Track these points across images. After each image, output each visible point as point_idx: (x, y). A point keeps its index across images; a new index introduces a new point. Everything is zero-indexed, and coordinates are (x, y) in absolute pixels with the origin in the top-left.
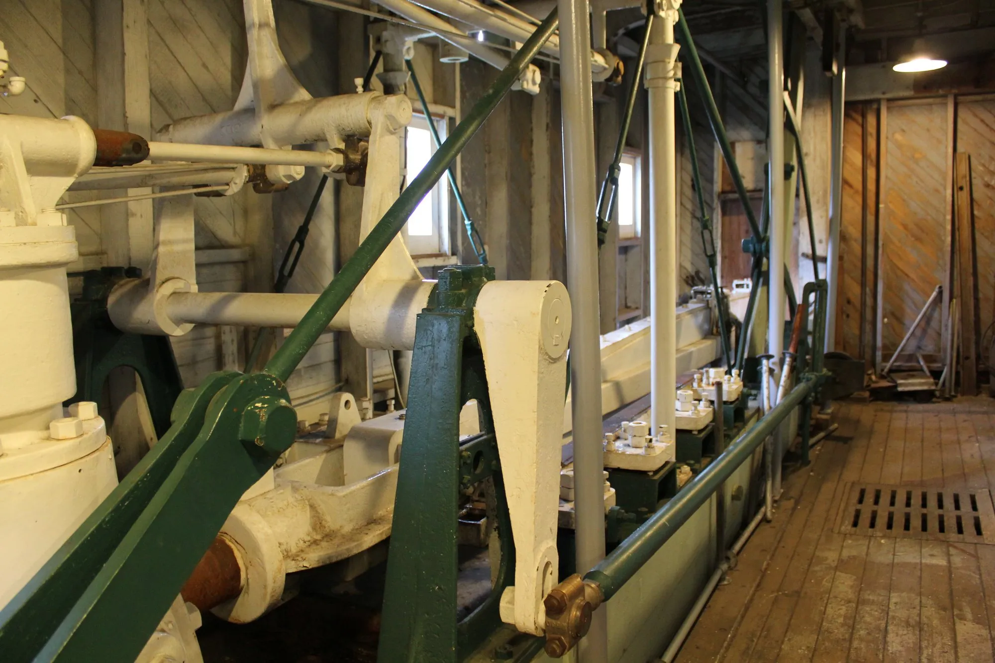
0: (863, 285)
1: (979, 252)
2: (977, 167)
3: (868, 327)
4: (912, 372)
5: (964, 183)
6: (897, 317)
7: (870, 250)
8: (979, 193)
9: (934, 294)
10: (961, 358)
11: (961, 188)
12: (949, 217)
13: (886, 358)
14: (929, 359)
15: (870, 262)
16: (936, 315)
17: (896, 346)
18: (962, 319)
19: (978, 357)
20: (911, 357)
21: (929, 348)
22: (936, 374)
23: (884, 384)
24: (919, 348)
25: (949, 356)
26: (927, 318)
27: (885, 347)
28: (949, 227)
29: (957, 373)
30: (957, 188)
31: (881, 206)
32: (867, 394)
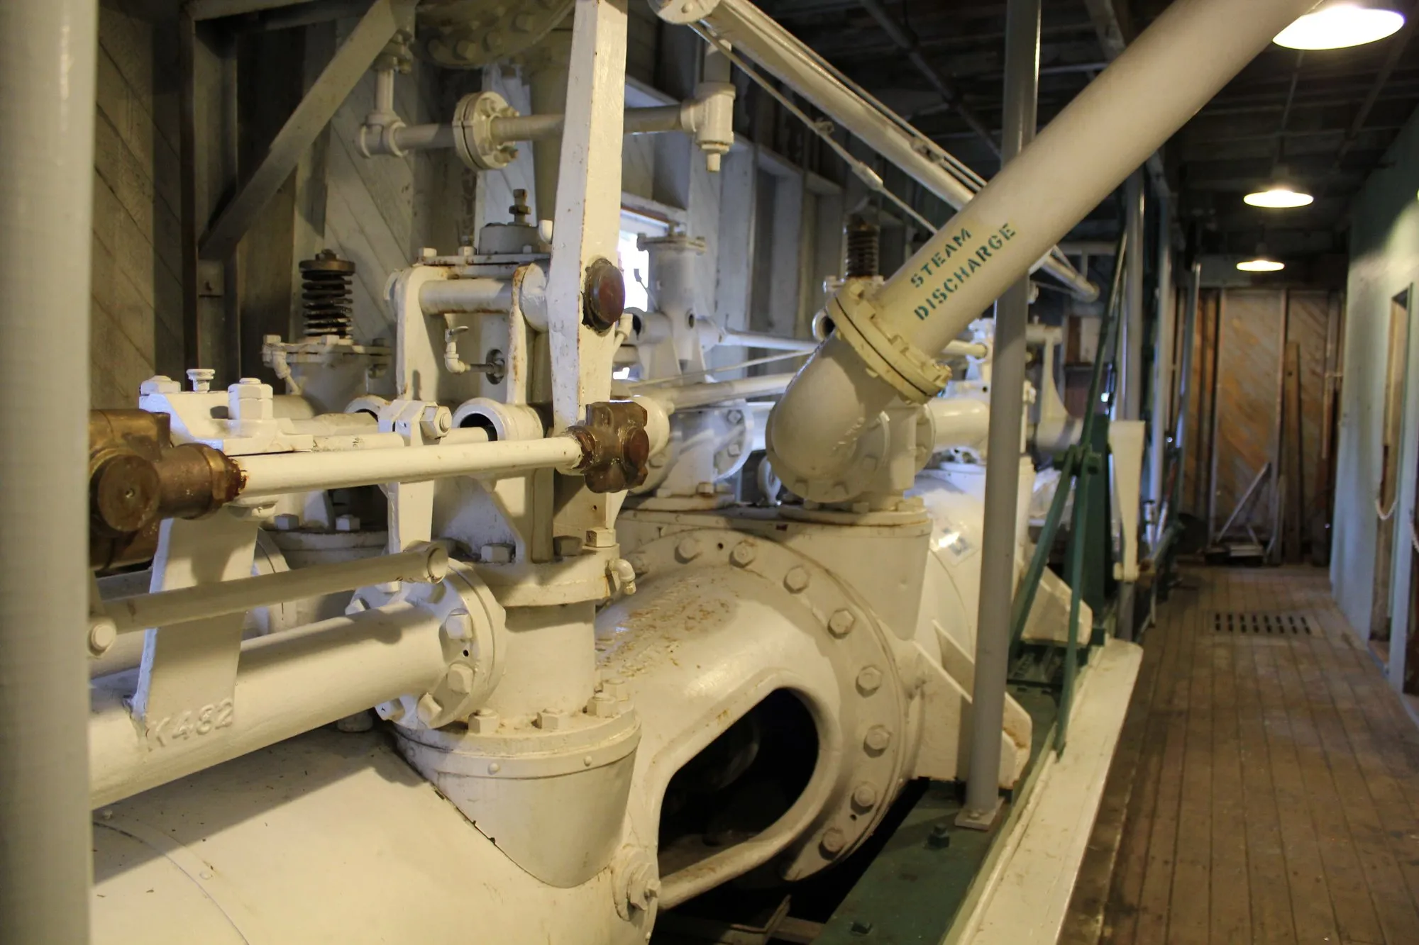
0: (1198, 459)
1: (1306, 433)
2: (1305, 357)
3: (1202, 500)
4: (1244, 541)
5: (1293, 369)
6: (1229, 491)
7: (1206, 426)
8: (1306, 378)
9: (1263, 470)
10: (1286, 530)
11: (1290, 374)
12: (1279, 400)
13: (1219, 527)
14: (1258, 530)
15: (1205, 439)
16: (1265, 489)
17: (1226, 518)
18: (1289, 493)
19: (1302, 529)
20: (1242, 528)
21: (1258, 520)
22: (1265, 543)
23: (1218, 550)
24: (1248, 519)
25: (1276, 528)
26: (1257, 493)
27: (1217, 519)
28: (1278, 408)
29: (1283, 545)
30: (1287, 373)
31: (1219, 386)
32: (1202, 559)
